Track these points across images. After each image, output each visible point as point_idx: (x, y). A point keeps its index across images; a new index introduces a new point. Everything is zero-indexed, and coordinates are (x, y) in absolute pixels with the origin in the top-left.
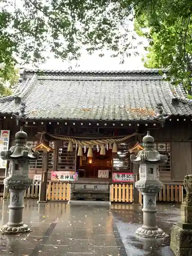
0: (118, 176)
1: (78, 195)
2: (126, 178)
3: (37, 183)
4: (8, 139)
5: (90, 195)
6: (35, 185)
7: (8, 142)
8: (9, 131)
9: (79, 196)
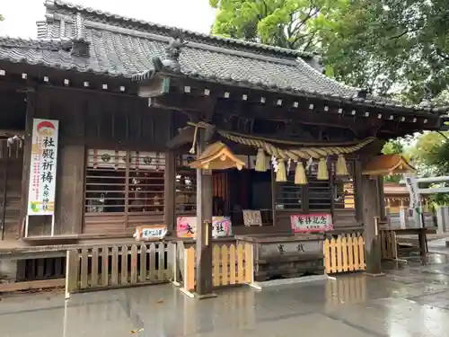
0: (301, 221)
1: (269, 269)
2: (312, 224)
3: (153, 246)
4: (55, 143)
5: (292, 265)
6: (149, 251)
7: (55, 149)
8: (56, 123)
9: (271, 270)
